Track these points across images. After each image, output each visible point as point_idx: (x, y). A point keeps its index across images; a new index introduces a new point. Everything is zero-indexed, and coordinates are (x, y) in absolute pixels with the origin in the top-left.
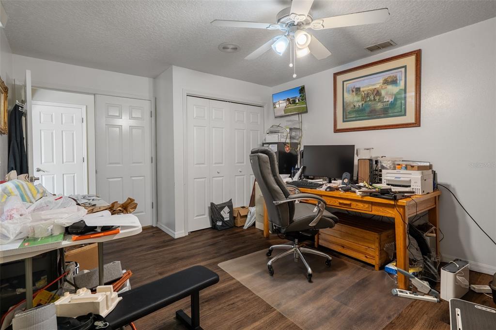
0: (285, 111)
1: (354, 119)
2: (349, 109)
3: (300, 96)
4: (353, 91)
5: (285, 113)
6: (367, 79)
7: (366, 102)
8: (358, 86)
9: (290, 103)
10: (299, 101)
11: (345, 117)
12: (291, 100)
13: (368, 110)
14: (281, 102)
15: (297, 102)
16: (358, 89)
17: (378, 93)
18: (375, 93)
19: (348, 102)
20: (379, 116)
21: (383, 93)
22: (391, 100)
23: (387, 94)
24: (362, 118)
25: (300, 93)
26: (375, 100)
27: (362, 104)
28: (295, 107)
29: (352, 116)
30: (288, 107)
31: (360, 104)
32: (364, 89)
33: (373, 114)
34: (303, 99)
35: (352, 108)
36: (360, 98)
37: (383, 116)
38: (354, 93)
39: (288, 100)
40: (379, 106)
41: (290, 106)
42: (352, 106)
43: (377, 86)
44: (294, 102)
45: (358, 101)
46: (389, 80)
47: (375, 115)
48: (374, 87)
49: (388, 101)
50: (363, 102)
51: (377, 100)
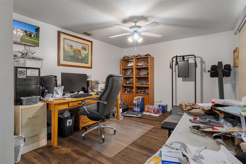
0: (22, 39)
1: (70, 60)
2: (67, 54)
3: (36, 34)
4: (69, 46)
5: (21, 41)
6: (76, 43)
7: (75, 54)
8: (72, 45)
9: (27, 35)
10: (34, 36)
11: (65, 58)
12: (28, 33)
13: (76, 58)
14: (18, 30)
15: (33, 36)
16: (71, 46)
17: (80, 52)
18: (79, 51)
19: (66, 50)
20: (80, 62)
21: (82, 52)
22: (84, 56)
23: (83, 53)
24: (73, 61)
25: (36, 31)
26: (78, 54)
27: (74, 54)
28: (31, 40)
29: (69, 59)
30: (24, 37)
31: (73, 54)
32: (74, 47)
33: (78, 60)
34: (37, 36)
35: (68, 54)
36: (72, 51)
37: (81, 62)
38: (70, 47)
39: (26, 32)
40: (80, 57)
41: (26, 37)
42: (69, 53)
43: (80, 48)
44: (30, 35)
45: (72, 52)
46: (84, 48)
47: (78, 61)
48: (78, 48)
49: (83, 56)
50: (74, 53)
51: (79, 55)
